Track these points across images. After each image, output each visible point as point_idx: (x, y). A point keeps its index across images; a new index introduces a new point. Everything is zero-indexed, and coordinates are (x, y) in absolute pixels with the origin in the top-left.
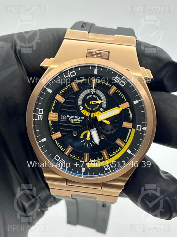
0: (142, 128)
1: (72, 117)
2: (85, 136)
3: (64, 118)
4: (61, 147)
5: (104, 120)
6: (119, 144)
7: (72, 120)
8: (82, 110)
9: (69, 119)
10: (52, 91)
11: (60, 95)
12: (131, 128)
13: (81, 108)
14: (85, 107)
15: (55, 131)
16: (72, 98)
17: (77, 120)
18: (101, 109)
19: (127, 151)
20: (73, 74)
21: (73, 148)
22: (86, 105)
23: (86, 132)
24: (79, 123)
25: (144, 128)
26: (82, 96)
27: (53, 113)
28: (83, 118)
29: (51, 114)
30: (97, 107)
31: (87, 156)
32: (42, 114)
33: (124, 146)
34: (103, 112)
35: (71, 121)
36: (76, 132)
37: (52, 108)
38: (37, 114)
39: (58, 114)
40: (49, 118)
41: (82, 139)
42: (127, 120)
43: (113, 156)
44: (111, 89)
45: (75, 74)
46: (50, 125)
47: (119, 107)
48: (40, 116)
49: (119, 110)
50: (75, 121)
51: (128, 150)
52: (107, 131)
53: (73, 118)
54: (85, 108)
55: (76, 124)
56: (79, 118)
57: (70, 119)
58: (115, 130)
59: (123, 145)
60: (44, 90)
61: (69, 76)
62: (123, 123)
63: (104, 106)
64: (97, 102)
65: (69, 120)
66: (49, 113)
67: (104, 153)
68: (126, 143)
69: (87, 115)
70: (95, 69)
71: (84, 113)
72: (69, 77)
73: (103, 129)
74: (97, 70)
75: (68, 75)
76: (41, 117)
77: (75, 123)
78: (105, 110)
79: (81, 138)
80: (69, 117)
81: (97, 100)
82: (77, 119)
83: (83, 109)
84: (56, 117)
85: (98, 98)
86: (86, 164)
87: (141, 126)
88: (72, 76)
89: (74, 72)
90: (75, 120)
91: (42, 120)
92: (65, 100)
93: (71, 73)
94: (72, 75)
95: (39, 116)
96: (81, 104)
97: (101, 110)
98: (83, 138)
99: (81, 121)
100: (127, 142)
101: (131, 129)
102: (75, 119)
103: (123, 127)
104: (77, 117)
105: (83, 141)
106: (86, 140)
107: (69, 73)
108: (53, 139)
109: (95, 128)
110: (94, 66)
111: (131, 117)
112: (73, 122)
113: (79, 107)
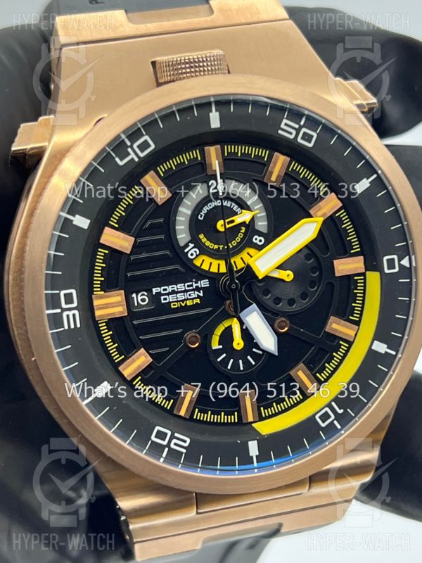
0: (400, 259)
1: (170, 289)
2: (227, 336)
3: (143, 300)
5: (273, 271)
6: (339, 332)
7: (171, 298)
8: (197, 256)
9: (162, 298)
10: (89, 222)
11: (112, 227)
12: (364, 271)
13: (192, 252)
14: (204, 244)
15: (128, 351)
16: (154, 229)
17: (187, 296)
18: (257, 240)
19: (373, 348)
20: (144, 146)
21: (199, 389)
22: (204, 240)
23: (226, 324)
24: (195, 301)
25: (405, 262)
26: (184, 214)
27: (106, 292)
28: (204, 283)
29: (101, 297)
30: (241, 236)
31: (248, 401)
32: (75, 304)
33: (356, 335)
34: (266, 244)
35: (170, 303)
36: (194, 334)
37: (98, 279)
38: (59, 311)
39: (123, 291)
40: (98, 313)
41: (219, 352)
42: (345, 252)
43: (329, 378)
44: (271, 165)
45: (150, 146)
46: (107, 334)
47: (311, 217)
48: (70, 313)
49: (315, 225)
50: (183, 301)
51: (376, 342)
52: (291, 302)
53: (173, 292)
54: (204, 251)
55: (187, 308)
56: (192, 286)
57: (165, 299)
58: (317, 291)
59: (353, 333)
60: (64, 225)
61: (132, 155)
62: (336, 262)
63: (262, 225)
64: (238, 220)
65: (163, 301)
66: (93, 296)
67: (301, 374)
68: (358, 323)
69: (214, 269)
70: (211, 114)
71: (206, 267)
72: (133, 159)
73: (277, 300)
74: (218, 113)
75: (129, 154)
76: (74, 315)
77: (183, 305)
78: (270, 237)
79: (214, 348)
80: (160, 293)
81: (236, 214)
82: (186, 291)
83: (198, 253)
84: (119, 302)
85: (236, 206)
86: (253, 425)
87: (396, 257)
88: (142, 155)
89: (146, 141)
90: (181, 297)
91: (78, 326)
92: (134, 239)
93: (135, 146)
94: (142, 151)
95: (68, 316)
96: (189, 238)
97: (257, 242)
98: (221, 347)
99: (201, 295)
100: (361, 318)
101: (364, 274)
102: (180, 295)
103: (337, 274)
104: (186, 284)
105: (224, 355)
106: (234, 349)
107: (128, 147)
108: (129, 379)
109: (252, 304)
110: (204, 105)
111: (352, 237)
112: (177, 305)
113: (186, 251)
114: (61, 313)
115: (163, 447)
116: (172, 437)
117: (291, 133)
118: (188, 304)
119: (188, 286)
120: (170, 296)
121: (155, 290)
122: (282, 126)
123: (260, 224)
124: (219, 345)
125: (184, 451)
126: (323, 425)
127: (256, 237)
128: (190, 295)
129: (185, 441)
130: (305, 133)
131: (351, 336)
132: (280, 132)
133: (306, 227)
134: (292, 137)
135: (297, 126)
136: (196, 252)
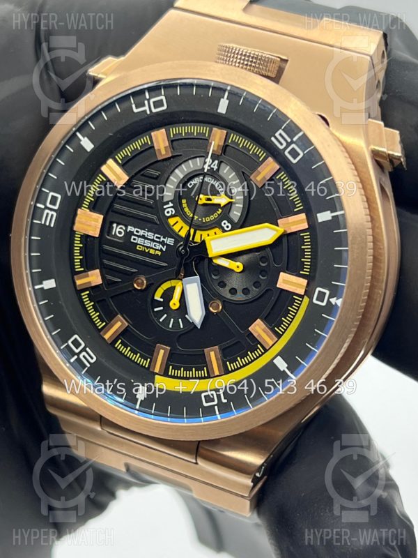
0: (330, 297)
1: (141, 233)
2: (168, 294)
3: (120, 233)
4: (95, 316)
6: (259, 335)
7: (140, 241)
8: (172, 216)
9: (133, 237)
10: (93, 146)
11: (116, 161)
12: (303, 294)
13: (169, 210)
14: (182, 209)
15: (88, 266)
17: (152, 245)
18: (225, 224)
19: (275, 361)
20: (158, 104)
21: (127, 324)
22: (185, 205)
23: (172, 283)
24: (157, 252)
25: (333, 301)
26: (177, 177)
27: (91, 211)
28: (170, 241)
30: (216, 215)
31: (161, 354)
32: (56, 208)
33: (272, 346)
34: (230, 230)
35: (137, 244)
36: (143, 278)
37: (89, 198)
38: (43, 206)
39: (102, 216)
40: (77, 225)
41: (158, 304)
42: (295, 269)
43: (235, 370)
44: (262, 166)
45: (163, 106)
46: (78, 245)
47: (278, 225)
48: (51, 213)
49: (275, 232)
50: (148, 247)
51: (279, 357)
52: (233, 291)
53: (143, 237)
54: (179, 212)
55: (148, 255)
57: (134, 239)
58: (255, 291)
59: (271, 343)
60: (72, 138)
61: (146, 108)
62: (282, 274)
63: (236, 214)
64: (216, 200)
65: (132, 240)
66: (79, 210)
67: (213, 355)
68: (279, 336)
69: (183, 234)
70: (222, 100)
71: (176, 228)
72: (145, 111)
73: (223, 284)
74: (227, 101)
75: (144, 105)
76: (52, 215)
77: (147, 251)
78: (236, 226)
79: (156, 298)
80: (133, 232)
82: (153, 240)
83: (173, 213)
86: (156, 376)
87: (328, 292)
88: (154, 110)
89: (162, 100)
90: (147, 243)
91: (52, 225)
92: (128, 178)
93: (152, 101)
94: (155, 107)
95: (48, 214)
96: (172, 198)
97: (225, 226)
98: (162, 300)
99: (164, 249)
100: (283, 333)
101: (302, 297)
102: (147, 241)
103: (278, 286)
104: (156, 235)
105: (162, 308)
106: (169, 307)
107: (146, 99)
108: (78, 289)
109: (196, 275)
110: (219, 90)
111: (307, 260)
112: (142, 249)
113: (165, 207)
114: (44, 209)
115: (73, 354)
116: (84, 350)
117: (281, 144)
118: (151, 252)
119: (157, 237)
120: (140, 239)
121: (130, 228)
122: (277, 135)
123: (235, 212)
124: (161, 297)
125: (88, 365)
126: (205, 404)
127: (225, 221)
128: (155, 245)
129: (92, 358)
130: (293, 149)
131: (268, 344)
132: (273, 139)
133: (266, 231)
134: (281, 147)
135: (289, 140)
136: (172, 211)
